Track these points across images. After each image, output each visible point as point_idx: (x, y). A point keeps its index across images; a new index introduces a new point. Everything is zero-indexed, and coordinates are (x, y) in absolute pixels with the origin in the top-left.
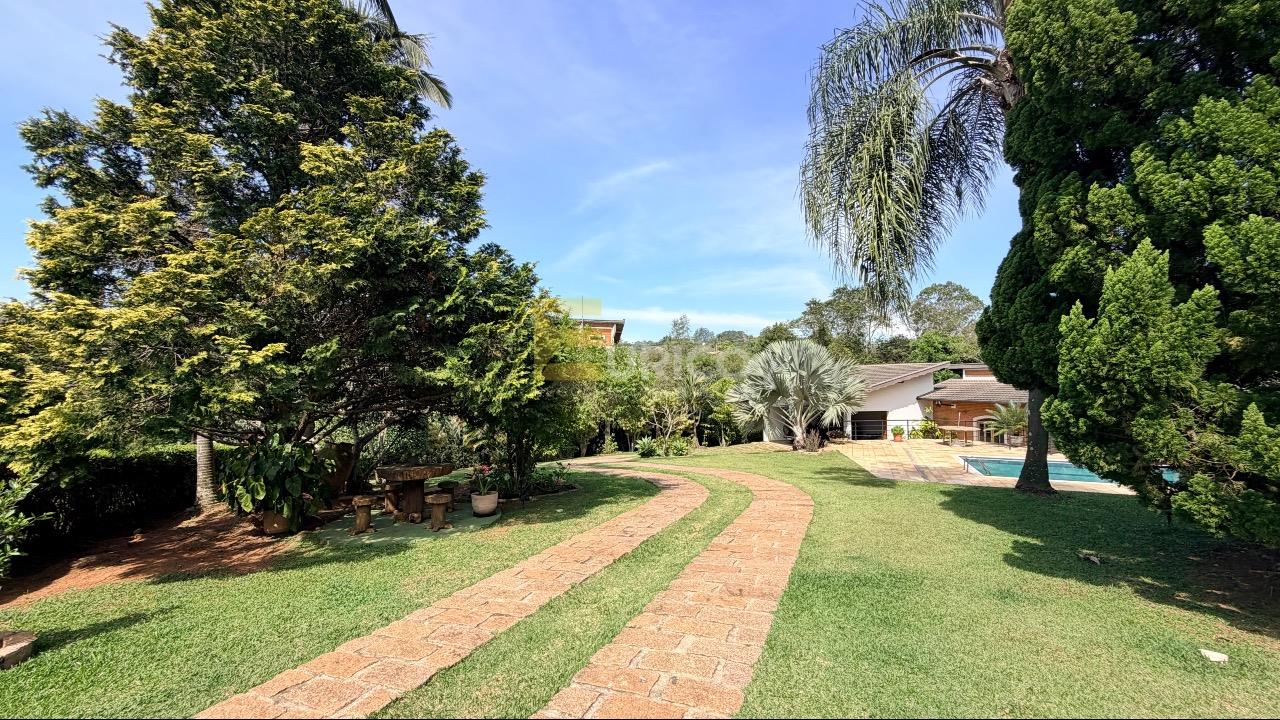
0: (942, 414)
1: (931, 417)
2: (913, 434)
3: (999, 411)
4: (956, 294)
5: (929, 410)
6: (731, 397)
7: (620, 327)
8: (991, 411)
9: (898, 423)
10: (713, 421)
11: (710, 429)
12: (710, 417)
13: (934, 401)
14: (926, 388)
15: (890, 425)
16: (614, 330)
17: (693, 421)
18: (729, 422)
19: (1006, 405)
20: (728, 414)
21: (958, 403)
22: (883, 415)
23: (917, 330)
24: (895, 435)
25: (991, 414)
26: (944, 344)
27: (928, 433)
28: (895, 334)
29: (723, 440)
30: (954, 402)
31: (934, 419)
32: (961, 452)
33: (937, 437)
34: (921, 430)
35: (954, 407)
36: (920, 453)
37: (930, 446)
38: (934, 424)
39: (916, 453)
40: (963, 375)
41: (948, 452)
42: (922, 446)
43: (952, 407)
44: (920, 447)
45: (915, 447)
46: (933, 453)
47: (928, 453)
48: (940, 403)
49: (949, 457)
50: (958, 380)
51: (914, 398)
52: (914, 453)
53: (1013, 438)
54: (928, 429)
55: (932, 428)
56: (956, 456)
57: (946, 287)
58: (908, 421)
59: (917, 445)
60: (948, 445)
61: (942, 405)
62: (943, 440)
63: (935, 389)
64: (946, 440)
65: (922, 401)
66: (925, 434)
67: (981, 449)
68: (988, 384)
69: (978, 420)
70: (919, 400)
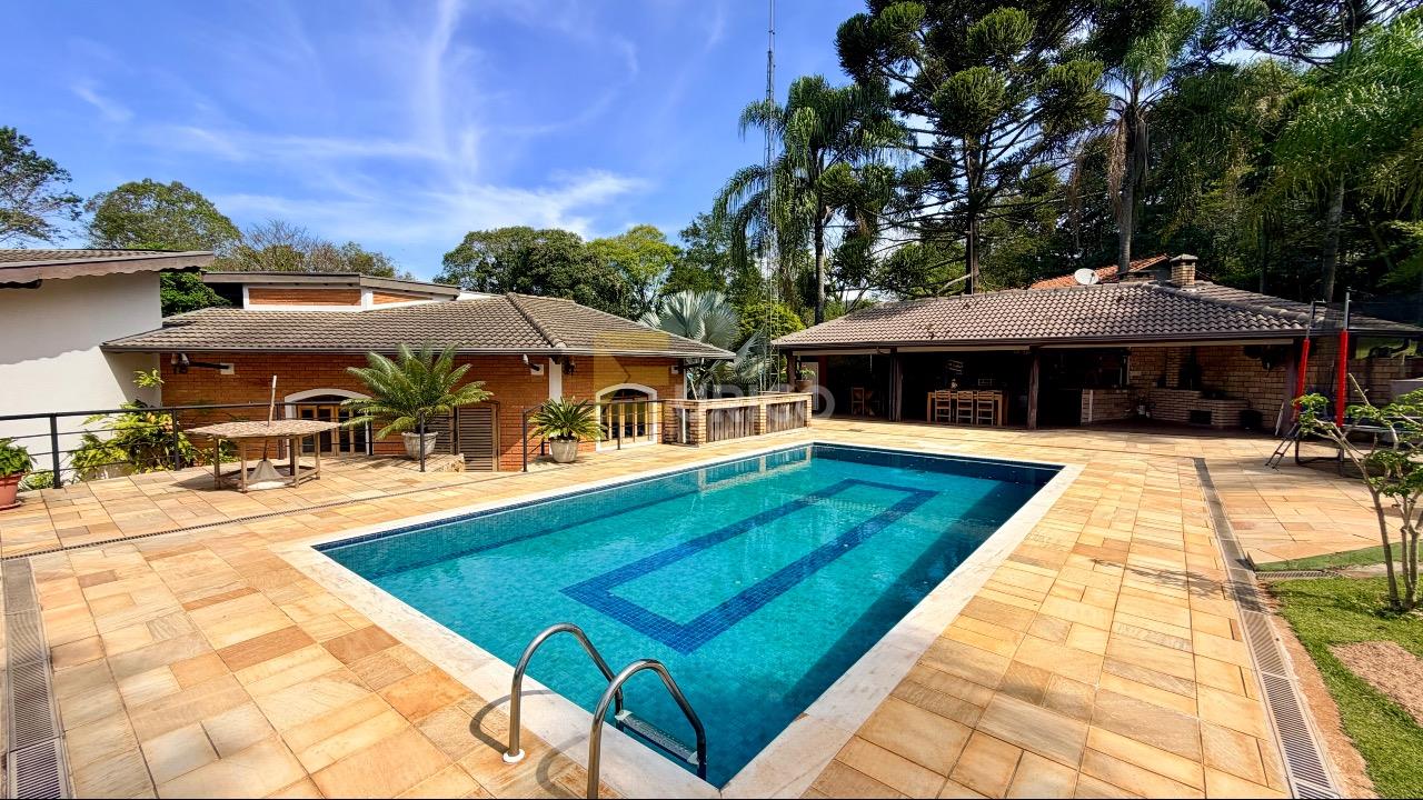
0: (193, 393)
1: (157, 401)
2: (93, 459)
3: (383, 371)
4: (191, 207)
5: (151, 378)
8: (363, 372)
13: (167, 356)
14: (143, 322)
19: (393, 357)
21: (244, 359)
27: (144, 451)
31: (169, 407)
32: (307, 518)
33: (180, 462)
34: (120, 445)
35: (230, 372)
36: (112, 577)
37: (165, 503)
38: (167, 421)
39: (83, 582)
40: (246, 301)
41: (254, 526)
42: (117, 517)
43: (223, 372)
44: (115, 526)
45: (88, 530)
46: (186, 550)
47: (154, 564)
48: (185, 358)
49: (280, 570)
50: (231, 312)
51: (97, 350)
52: (69, 586)
53: (411, 438)
54: (144, 439)
55: (160, 434)
56: (304, 556)
57: (170, 190)
58: (53, 417)
59: (95, 515)
60: (234, 488)
61: (192, 364)
62: (211, 468)
63: (166, 325)
64: (226, 467)
65: (122, 357)
66: (133, 453)
67: (354, 490)
68: (311, 318)
69: (299, 402)
70: (108, 350)
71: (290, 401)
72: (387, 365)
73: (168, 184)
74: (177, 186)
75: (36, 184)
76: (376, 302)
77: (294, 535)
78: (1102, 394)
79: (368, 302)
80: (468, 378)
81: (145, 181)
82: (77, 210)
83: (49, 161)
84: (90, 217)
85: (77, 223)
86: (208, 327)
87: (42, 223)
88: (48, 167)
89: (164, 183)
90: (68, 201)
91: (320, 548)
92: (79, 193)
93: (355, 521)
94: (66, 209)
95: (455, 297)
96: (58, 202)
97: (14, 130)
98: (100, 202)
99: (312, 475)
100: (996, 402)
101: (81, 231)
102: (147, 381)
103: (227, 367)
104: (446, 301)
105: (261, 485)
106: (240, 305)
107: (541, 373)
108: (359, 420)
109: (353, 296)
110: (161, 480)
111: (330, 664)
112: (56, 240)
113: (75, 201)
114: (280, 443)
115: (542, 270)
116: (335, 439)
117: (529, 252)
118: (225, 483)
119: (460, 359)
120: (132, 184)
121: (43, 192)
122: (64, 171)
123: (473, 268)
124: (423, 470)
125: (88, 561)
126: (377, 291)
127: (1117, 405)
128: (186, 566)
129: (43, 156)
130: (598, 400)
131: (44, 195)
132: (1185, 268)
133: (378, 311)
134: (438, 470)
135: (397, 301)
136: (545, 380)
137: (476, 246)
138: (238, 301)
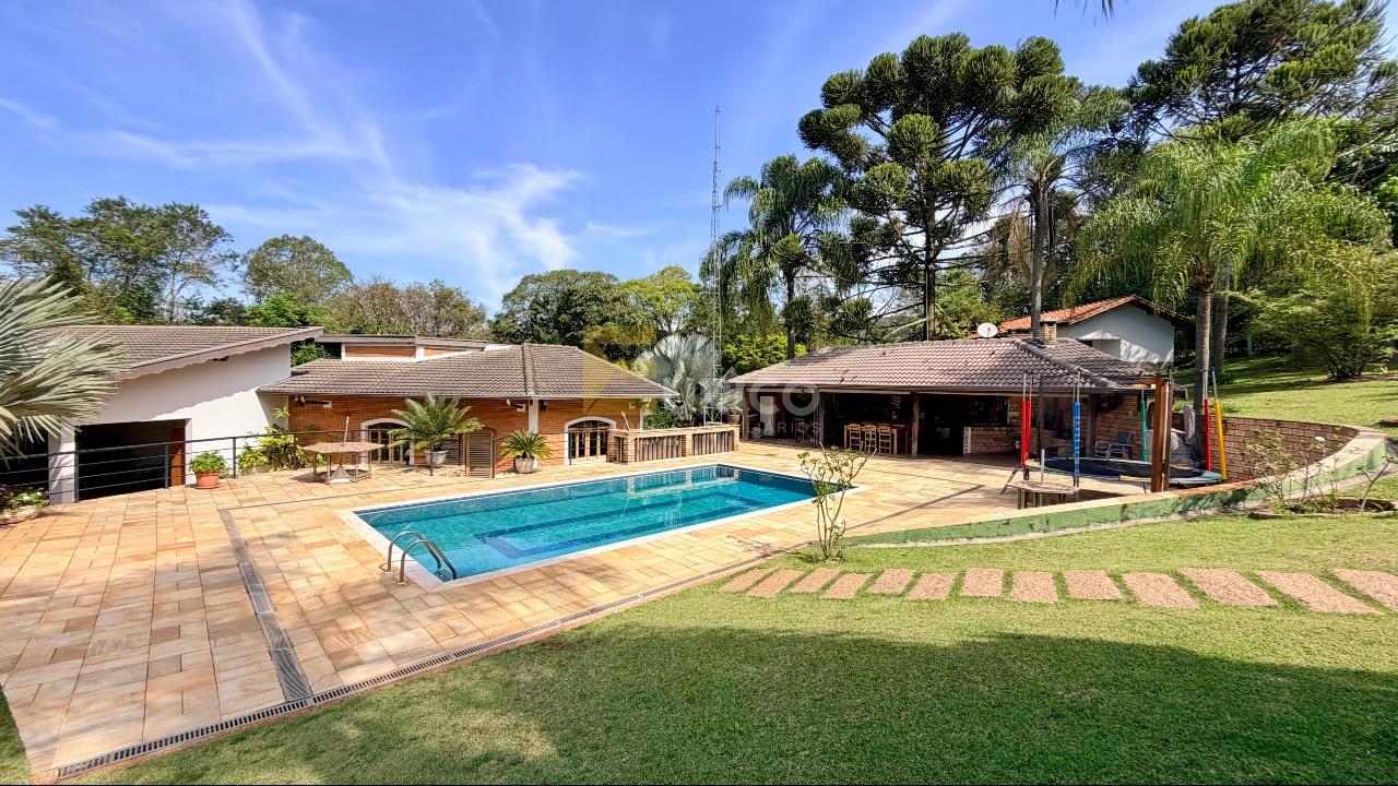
0: (306, 419)
1: (286, 425)
2: (246, 462)
3: (413, 412)
4: (315, 256)
5: (283, 413)
8: (400, 413)
9: (209, 447)
13: (292, 397)
14: (279, 375)
15: (193, 451)
19: (421, 400)
21: (337, 399)
22: (177, 430)
23: (259, 295)
24: (199, 474)
25: (397, 416)
26: (302, 315)
27: (277, 456)
28: (220, 297)
30: (329, 397)
31: (293, 429)
32: (356, 498)
33: (297, 465)
34: (264, 453)
35: (329, 406)
36: (265, 519)
37: (286, 489)
38: (291, 439)
39: (253, 521)
40: (343, 354)
41: (328, 501)
42: (265, 494)
43: (325, 406)
44: (263, 498)
45: (251, 500)
46: (295, 511)
47: (283, 516)
48: (303, 399)
49: (335, 520)
50: (333, 362)
51: (253, 392)
52: (248, 522)
53: (430, 454)
54: (277, 449)
55: (286, 446)
56: (348, 515)
57: (302, 243)
58: (234, 438)
59: (254, 493)
60: (322, 481)
61: (307, 402)
62: (312, 469)
63: (294, 374)
64: (320, 469)
65: (269, 398)
66: (270, 458)
67: (386, 485)
68: (383, 369)
69: (369, 427)
70: (260, 393)
71: (364, 425)
73: (300, 237)
74: (307, 239)
75: (210, 245)
76: (425, 355)
77: (347, 506)
78: (981, 431)
79: (420, 355)
80: (468, 416)
81: (284, 236)
82: (236, 264)
83: (219, 227)
84: (244, 268)
85: (236, 273)
86: (322, 375)
87: (211, 273)
88: (218, 232)
89: (296, 236)
90: (231, 257)
91: (357, 513)
92: (237, 251)
93: (378, 501)
94: (228, 264)
95: (484, 348)
96: (224, 258)
97: (197, 207)
98: (252, 256)
99: (365, 475)
100: (893, 435)
101: (238, 279)
102: (281, 414)
103: (327, 404)
104: (475, 352)
105: (338, 481)
106: (340, 356)
107: (523, 410)
108: (396, 444)
109: (411, 351)
110: (286, 475)
111: (343, 549)
112: (221, 288)
113: (234, 256)
115: (579, 309)
116: (391, 453)
117: (571, 293)
118: (319, 478)
119: (463, 402)
120: (275, 240)
121: (213, 252)
122: (228, 235)
124: (431, 474)
125: (254, 512)
127: (995, 440)
128: (295, 516)
129: (215, 224)
130: (567, 430)
131: (214, 253)
132: (1047, 328)
133: (421, 362)
134: (444, 475)
135: (441, 353)
136: (526, 415)
137: (531, 286)
138: (338, 355)
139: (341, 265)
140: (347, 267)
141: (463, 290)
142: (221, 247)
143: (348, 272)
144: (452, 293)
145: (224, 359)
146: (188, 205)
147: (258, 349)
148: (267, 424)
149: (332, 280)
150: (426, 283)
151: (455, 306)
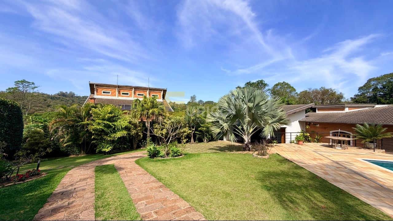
4: (286, 86)
5: (304, 127)
6: (210, 119)
7: (165, 91)
10: (201, 131)
11: (199, 134)
12: (199, 129)
13: (307, 123)
14: (303, 117)
16: (162, 92)
17: (191, 131)
18: (208, 131)
20: (208, 128)
21: (321, 124)
22: (284, 130)
29: (205, 140)
30: (318, 123)
35: (318, 126)
38: (308, 134)
40: (317, 111)
43: (317, 126)
50: (314, 113)
51: (298, 121)
53: (368, 144)
55: (306, 136)
57: (283, 83)
61: (313, 124)
62: (328, 143)
63: (306, 117)
68: (333, 115)
69: (333, 132)
70: (300, 122)
71: (331, 132)
72: (361, 127)
73: (282, 82)
74: (284, 82)
76: (349, 110)
79: (347, 110)
80: (387, 131)
81: (278, 83)
83: (266, 84)
86: (313, 117)
89: (281, 82)
92: (270, 88)
95: (374, 107)
98: (272, 89)
102: (308, 127)
103: (318, 125)
104: (370, 108)
106: (315, 112)
109: (343, 109)
114: (329, 140)
122: (268, 85)
123: (371, 90)
124: (374, 151)
126: (349, 107)
133: (350, 112)
134: (379, 152)
135: (355, 109)
137: (372, 83)
138: (315, 111)
139: (293, 87)
140: (294, 88)
141: (333, 89)
142: (267, 88)
143: (295, 89)
144: (328, 90)
145: (295, 113)
146: (261, 80)
147: (301, 110)
148: (301, 130)
149: (291, 92)
150: (318, 88)
151: (330, 95)
